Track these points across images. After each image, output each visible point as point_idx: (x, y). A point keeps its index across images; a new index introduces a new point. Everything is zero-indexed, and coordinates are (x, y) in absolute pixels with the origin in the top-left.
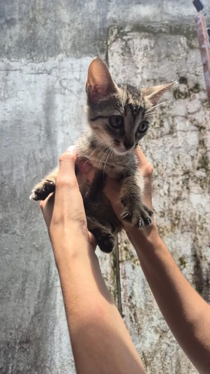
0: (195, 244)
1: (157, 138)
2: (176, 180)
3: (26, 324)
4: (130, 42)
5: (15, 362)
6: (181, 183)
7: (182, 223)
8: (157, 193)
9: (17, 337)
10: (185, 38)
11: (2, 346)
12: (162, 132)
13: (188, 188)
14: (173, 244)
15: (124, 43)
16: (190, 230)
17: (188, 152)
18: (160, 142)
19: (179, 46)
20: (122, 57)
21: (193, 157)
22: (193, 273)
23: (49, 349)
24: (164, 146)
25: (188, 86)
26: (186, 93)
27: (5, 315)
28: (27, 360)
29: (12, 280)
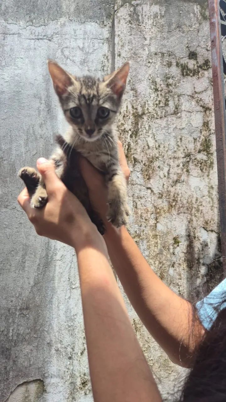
0: (190, 225)
1: (161, 118)
2: (177, 162)
3: (26, 293)
4: (139, 8)
5: (15, 326)
6: (181, 165)
7: (179, 204)
8: (157, 175)
9: (17, 304)
10: (199, 6)
11: (3, 311)
12: (166, 112)
13: (188, 171)
14: (169, 224)
15: (132, 9)
16: (186, 211)
17: (191, 133)
18: (163, 123)
19: (192, 15)
20: (130, 25)
21: (195, 139)
22: (185, 251)
23: (48, 316)
24: (167, 127)
25: (197, 62)
26: (195, 70)
27: (6, 285)
28: (27, 325)
29: (12, 253)
